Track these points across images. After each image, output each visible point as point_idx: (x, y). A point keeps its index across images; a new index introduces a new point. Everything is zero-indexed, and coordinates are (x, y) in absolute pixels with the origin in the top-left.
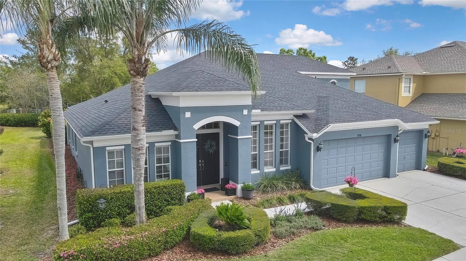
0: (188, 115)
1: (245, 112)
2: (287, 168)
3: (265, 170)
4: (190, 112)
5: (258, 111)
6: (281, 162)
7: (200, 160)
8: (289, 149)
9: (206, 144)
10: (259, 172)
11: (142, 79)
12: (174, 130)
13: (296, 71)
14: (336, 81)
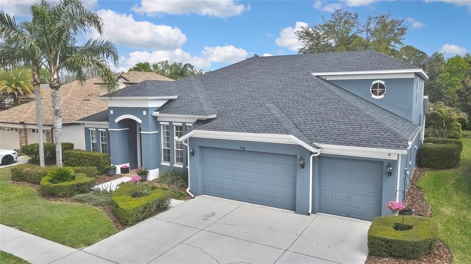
1: (145, 113)
3: (175, 165)
4: (112, 111)
5: (158, 113)
11: (53, 90)
12: (107, 122)
13: (309, 73)
14: (383, 83)
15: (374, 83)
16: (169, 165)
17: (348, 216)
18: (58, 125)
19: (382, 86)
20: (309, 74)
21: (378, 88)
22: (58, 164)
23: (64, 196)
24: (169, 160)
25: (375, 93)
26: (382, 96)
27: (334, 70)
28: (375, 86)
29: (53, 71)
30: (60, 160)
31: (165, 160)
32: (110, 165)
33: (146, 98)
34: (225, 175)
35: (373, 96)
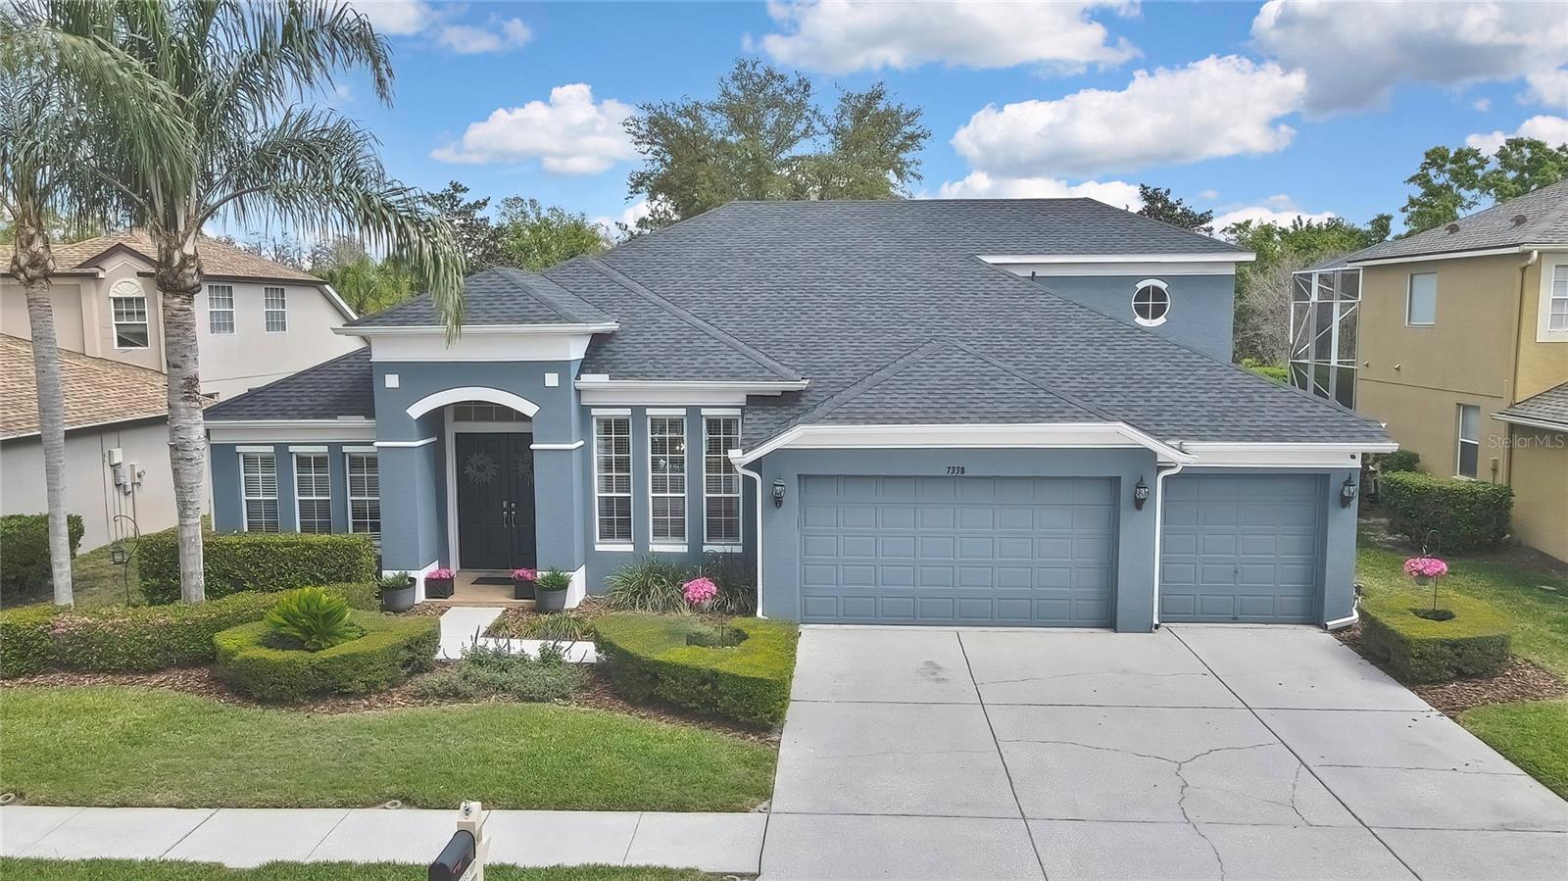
0: (392, 381)
1: (552, 380)
2: (728, 549)
3: (650, 546)
4: (397, 376)
5: (601, 379)
6: (714, 533)
7: (505, 502)
8: (740, 495)
9: (520, 460)
10: (632, 550)
11: (177, 300)
12: (367, 418)
13: (973, 255)
14: (1163, 286)
15: (1140, 286)
16: (630, 548)
17: (1235, 620)
18: (195, 437)
19: (1159, 294)
20: (972, 258)
21: (1152, 301)
22: (194, 589)
23: (371, 688)
24: (625, 534)
25: (1143, 312)
26: (1162, 320)
27: (1039, 250)
28: (1144, 294)
29: (181, 228)
30: (200, 573)
31: (607, 535)
32: (379, 575)
33: (545, 329)
34: (883, 556)
35: (1139, 320)
